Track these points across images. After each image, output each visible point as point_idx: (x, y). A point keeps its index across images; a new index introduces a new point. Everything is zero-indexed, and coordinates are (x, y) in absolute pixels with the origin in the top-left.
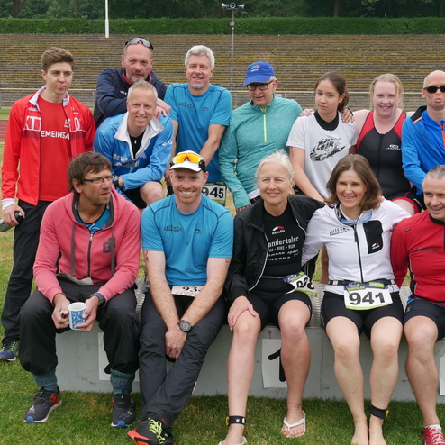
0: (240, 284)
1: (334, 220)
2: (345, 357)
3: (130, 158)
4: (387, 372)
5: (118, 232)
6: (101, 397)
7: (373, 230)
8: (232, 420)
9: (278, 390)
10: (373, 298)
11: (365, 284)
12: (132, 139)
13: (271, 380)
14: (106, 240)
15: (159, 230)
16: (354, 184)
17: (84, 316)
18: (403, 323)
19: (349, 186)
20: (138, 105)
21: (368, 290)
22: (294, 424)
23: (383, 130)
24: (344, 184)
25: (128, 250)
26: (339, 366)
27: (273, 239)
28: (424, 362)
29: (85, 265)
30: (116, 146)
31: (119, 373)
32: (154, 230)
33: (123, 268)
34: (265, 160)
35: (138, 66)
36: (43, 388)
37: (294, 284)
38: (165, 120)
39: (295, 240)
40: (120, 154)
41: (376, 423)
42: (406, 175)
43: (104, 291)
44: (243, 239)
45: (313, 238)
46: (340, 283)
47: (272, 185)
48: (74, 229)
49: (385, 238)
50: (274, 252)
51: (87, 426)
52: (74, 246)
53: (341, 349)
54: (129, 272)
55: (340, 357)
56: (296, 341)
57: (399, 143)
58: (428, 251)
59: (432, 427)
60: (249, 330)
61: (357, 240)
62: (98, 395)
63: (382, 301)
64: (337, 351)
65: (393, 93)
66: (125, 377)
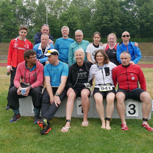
0: (70, 85)
1: (96, 67)
2: (98, 103)
3: (42, 54)
4: (111, 107)
5: (37, 71)
6: (32, 117)
7: (107, 70)
8: (67, 121)
9: (81, 116)
10: (107, 88)
11: (105, 85)
12: (43, 50)
13: (79, 113)
14: (34, 73)
15: (48, 71)
16: (101, 56)
17: (25, 91)
18: (115, 94)
19: (99, 57)
20: (43, 39)
21: (106, 86)
22: (85, 123)
23: (111, 48)
24: (98, 56)
25: (40, 76)
26: (97, 106)
27: (80, 72)
28: (121, 104)
29: (28, 80)
30: (38, 51)
31: (36, 109)
32: (47, 71)
33: (38, 80)
34: (77, 50)
35: (46, 31)
36: (15, 113)
37: (86, 85)
38: (51, 45)
39: (86, 73)
40: (39, 54)
41: (108, 122)
42: (118, 60)
43: (32, 86)
44: (71, 72)
45: (91, 73)
46: (98, 85)
47: (79, 57)
48: (26, 70)
49: (110, 72)
50: (80, 76)
51: (27, 123)
52: (25, 75)
53: (97, 101)
54: (40, 82)
55: (97, 103)
56: (85, 99)
57: (116, 52)
58: (122, 75)
59: (124, 123)
60: (72, 96)
61: (103, 73)
62: (31, 117)
63: (110, 89)
64: (96, 101)
65: (114, 38)
66: (38, 110)
